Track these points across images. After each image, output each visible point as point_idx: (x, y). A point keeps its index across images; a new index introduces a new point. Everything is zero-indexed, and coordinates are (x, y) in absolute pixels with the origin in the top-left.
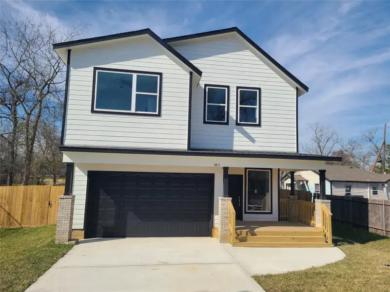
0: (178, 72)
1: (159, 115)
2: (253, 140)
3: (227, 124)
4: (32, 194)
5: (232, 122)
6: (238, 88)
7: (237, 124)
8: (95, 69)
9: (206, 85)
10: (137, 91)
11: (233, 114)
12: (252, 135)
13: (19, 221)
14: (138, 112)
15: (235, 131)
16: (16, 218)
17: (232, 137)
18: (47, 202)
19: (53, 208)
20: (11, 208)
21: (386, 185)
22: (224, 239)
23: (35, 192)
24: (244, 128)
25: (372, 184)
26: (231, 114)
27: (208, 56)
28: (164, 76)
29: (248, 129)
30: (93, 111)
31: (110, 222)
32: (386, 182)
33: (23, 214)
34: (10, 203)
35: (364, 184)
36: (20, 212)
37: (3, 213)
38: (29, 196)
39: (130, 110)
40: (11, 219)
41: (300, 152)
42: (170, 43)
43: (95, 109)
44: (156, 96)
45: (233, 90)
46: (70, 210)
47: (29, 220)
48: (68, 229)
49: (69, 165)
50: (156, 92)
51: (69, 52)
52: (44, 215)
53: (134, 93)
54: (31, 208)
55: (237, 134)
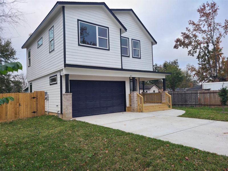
0: (114, 27)
5: (131, 56)
7: (133, 57)
8: (78, 20)
10: (99, 36)
14: (100, 47)
18: (18, 104)
19: (22, 107)
22: (136, 111)
24: (135, 59)
26: (130, 52)
30: (79, 45)
43: (80, 44)
44: (107, 39)
45: (130, 40)
46: (71, 101)
47: (6, 117)
48: (72, 112)
49: (67, 76)
50: (107, 38)
51: (63, 7)
52: (16, 113)
53: (97, 37)
54: (7, 109)
55: (133, 62)
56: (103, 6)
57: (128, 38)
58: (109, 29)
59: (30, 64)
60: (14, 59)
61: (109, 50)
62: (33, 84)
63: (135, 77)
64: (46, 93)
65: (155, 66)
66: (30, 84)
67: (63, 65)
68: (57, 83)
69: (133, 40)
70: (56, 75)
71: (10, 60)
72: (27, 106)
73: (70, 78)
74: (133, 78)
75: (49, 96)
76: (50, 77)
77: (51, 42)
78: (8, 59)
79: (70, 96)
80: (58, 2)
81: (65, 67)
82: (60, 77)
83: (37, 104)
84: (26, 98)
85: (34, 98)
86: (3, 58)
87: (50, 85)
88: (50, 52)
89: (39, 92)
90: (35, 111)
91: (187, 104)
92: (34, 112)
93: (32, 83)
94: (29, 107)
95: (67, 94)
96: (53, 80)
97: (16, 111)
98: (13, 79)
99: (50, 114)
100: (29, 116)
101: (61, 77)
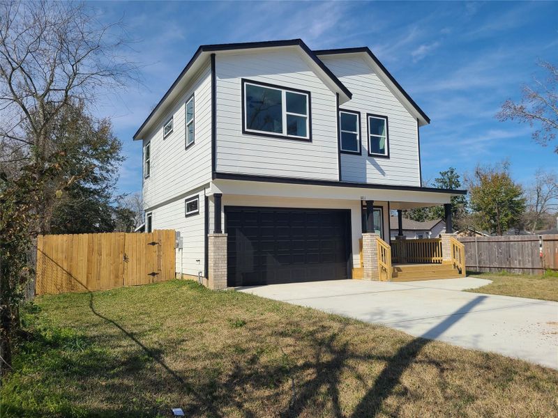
0: (323, 92)
2: (383, 173)
3: (360, 154)
4: (100, 244)
5: (364, 153)
6: (368, 115)
7: (369, 155)
8: (243, 81)
10: (287, 111)
11: (365, 144)
12: (383, 168)
13: (84, 283)
14: (289, 136)
15: (368, 162)
16: (79, 279)
17: (365, 168)
18: (122, 256)
19: (130, 263)
20: (71, 265)
21: (430, 233)
22: (375, 277)
23: (104, 242)
24: (376, 159)
25: (418, 232)
26: (363, 143)
28: (312, 95)
29: (379, 161)
30: (244, 132)
32: (430, 230)
33: (88, 273)
34: (69, 258)
35: (411, 233)
36: (85, 271)
37: (60, 273)
38: (96, 248)
39: (282, 133)
40: (73, 281)
41: (423, 186)
42: (319, 56)
43: (246, 130)
44: (306, 118)
45: (364, 117)
46: (226, 251)
47: (98, 281)
48: (226, 273)
49: (218, 197)
50: (305, 114)
51: (213, 56)
52: (118, 275)
53: (285, 113)
54: (100, 264)
55: (369, 166)
56: (298, 47)
57: (359, 113)
58: (312, 96)
59: (148, 173)
60: (118, 160)
61: (310, 140)
62: (153, 215)
63: (373, 201)
64: (178, 234)
65: (449, 174)
66: (148, 215)
67: (210, 175)
68: (198, 213)
69: (369, 117)
70: (198, 196)
71: (110, 163)
72: (139, 260)
73: (224, 203)
74: (367, 202)
75: (184, 240)
76: (186, 200)
77: (188, 126)
78: (107, 162)
79: (223, 240)
80: (201, 47)
81: (213, 178)
82: (204, 199)
83: (159, 256)
84: (138, 244)
85: (153, 244)
86: (97, 159)
87: (187, 216)
88: (187, 148)
89: (164, 232)
90: (156, 272)
91: (512, 266)
92: (153, 274)
93: (151, 214)
94: (143, 261)
95: (217, 235)
96: (192, 206)
97: (117, 270)
98: (115, 205)
99: (185, 278)
100: (143, 282)
101: (207, 199)
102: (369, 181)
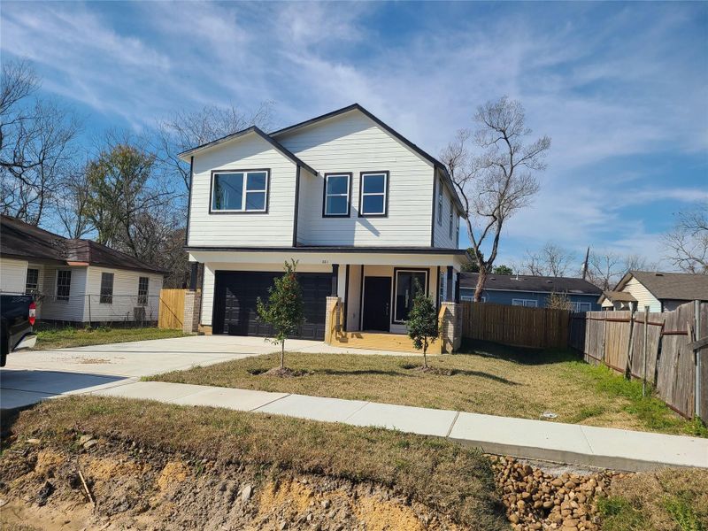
1: (267, 212)
2: (377, 233)
3: (348, 216)
5: (354, 214)
6: (362, 173)
7: (360, 216)
8: (213, 172)
9: (326, 174)
10: (247, 190)
11: (355, 204)
12: (377, 228)
14: (248, 211)
15: (357, 223)
17: (354, 226)
24: (368, 219)
26: (353, 205)
27: (330, 141)
29: (372, 221)
30: (210, 213)
31: (235, 321)
39: (241, 209)
41: (435, 246)
43: (212, 211)
44: (264, 193)
45: (356, 176)
49: (194, 264)
55: (359, 227)
56: (253, 133)
57: (351, 173)
58: (273, 172)
63: (338, 265)
69: (363, 175)
74: (333, 265)
102: (357, 244)
